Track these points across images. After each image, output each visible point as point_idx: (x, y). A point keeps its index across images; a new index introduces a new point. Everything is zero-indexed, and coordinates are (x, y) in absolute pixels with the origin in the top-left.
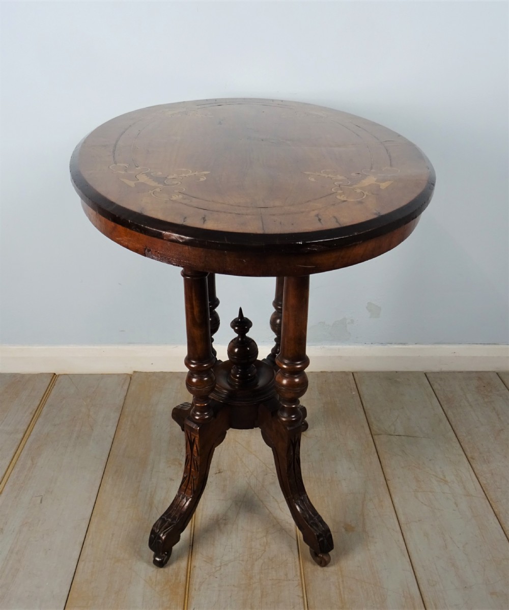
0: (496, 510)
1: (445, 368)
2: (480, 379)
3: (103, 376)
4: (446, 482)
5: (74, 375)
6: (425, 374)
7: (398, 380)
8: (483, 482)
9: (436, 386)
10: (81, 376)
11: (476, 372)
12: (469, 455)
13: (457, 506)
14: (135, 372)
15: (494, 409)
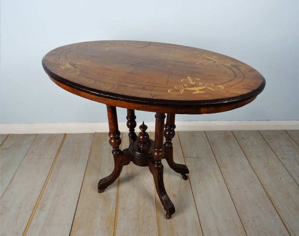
0: (228, 188)
1: (212, 130)
2: (225, 134)
3: (84, 134)
4: (210, 176)
5: (73, 134)
6: (205, 132)
7: (194, 134)
8: (224, 176)
9: (208, 137)
10: (75, 134)
11: (224, 131)
12: (219, 165)
13: (214, 186)
14: (95, 133)
15: (230, 146)
